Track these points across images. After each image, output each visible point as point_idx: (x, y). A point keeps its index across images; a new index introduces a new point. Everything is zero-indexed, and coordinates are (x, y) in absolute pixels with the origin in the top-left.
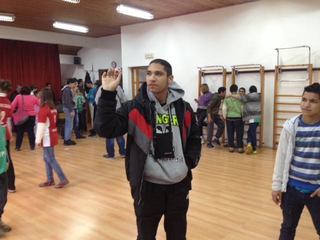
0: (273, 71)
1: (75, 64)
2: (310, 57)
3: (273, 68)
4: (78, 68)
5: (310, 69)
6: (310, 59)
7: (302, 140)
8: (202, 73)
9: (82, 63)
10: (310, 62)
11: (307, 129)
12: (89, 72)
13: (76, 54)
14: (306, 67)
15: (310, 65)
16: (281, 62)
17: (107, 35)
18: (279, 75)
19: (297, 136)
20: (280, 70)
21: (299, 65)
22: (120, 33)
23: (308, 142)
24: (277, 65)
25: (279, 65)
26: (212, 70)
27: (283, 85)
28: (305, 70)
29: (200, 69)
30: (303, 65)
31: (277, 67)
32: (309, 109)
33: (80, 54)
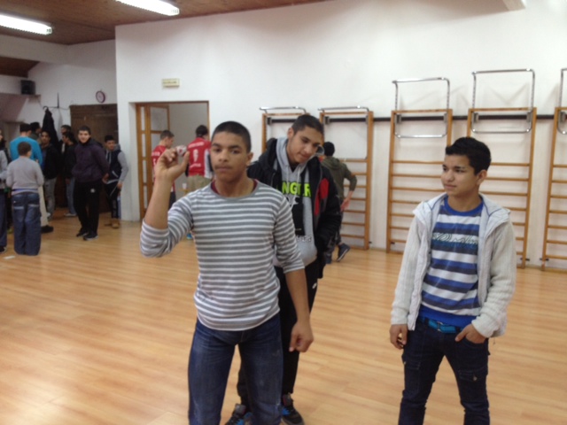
0: (387, 120)
1: (23, 92)
2: (448, 97)
3: (388, 114)
4: (30, 101)
5: (448, 118)
6: (448, 101)
7: (444, 237)
8: (269, 119)
9: (37, 93)
10: (448, 105)
11: (454, 219)
12: (50, 110)
13: (25, 75)
14: (441, 114)
15: (449, 111)
16: (402, 104)
17: (88, 41)
18: (397, 126)
19: (435, 231)
20: (399, 119)
21: (430, 111)
22: (113, 37)
23: (453, 243)
24: (394, 109)
25: (398, 109)
26: (286, 114)
27: (403, 143)
28: (440, 118)
29: (264, 112)
30: (437, 111)
31: (394, 113)
32: (453, 184)
33: (34, 76)
